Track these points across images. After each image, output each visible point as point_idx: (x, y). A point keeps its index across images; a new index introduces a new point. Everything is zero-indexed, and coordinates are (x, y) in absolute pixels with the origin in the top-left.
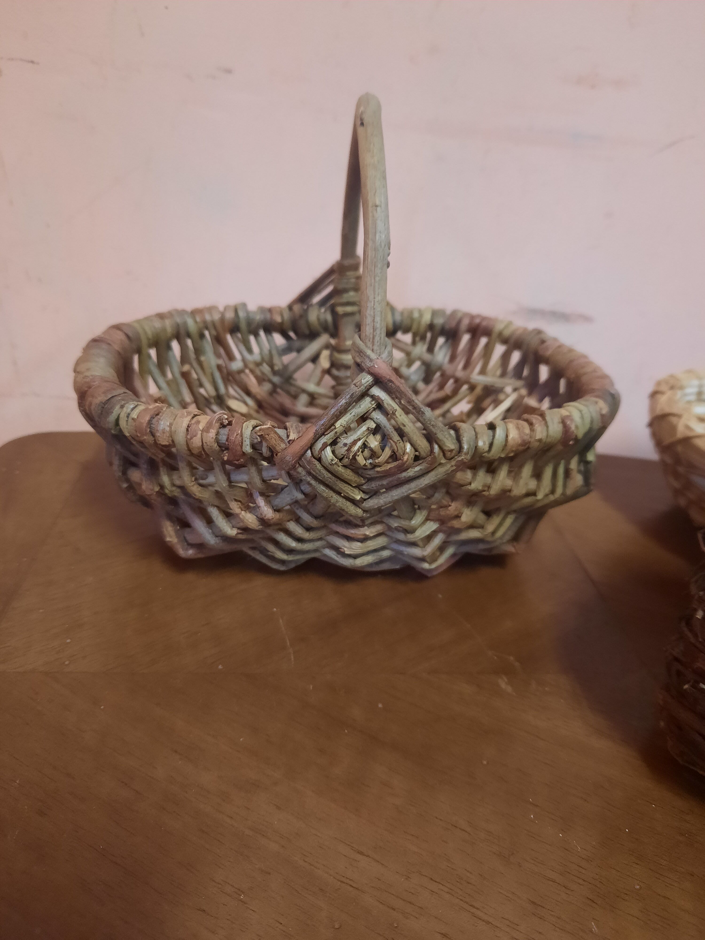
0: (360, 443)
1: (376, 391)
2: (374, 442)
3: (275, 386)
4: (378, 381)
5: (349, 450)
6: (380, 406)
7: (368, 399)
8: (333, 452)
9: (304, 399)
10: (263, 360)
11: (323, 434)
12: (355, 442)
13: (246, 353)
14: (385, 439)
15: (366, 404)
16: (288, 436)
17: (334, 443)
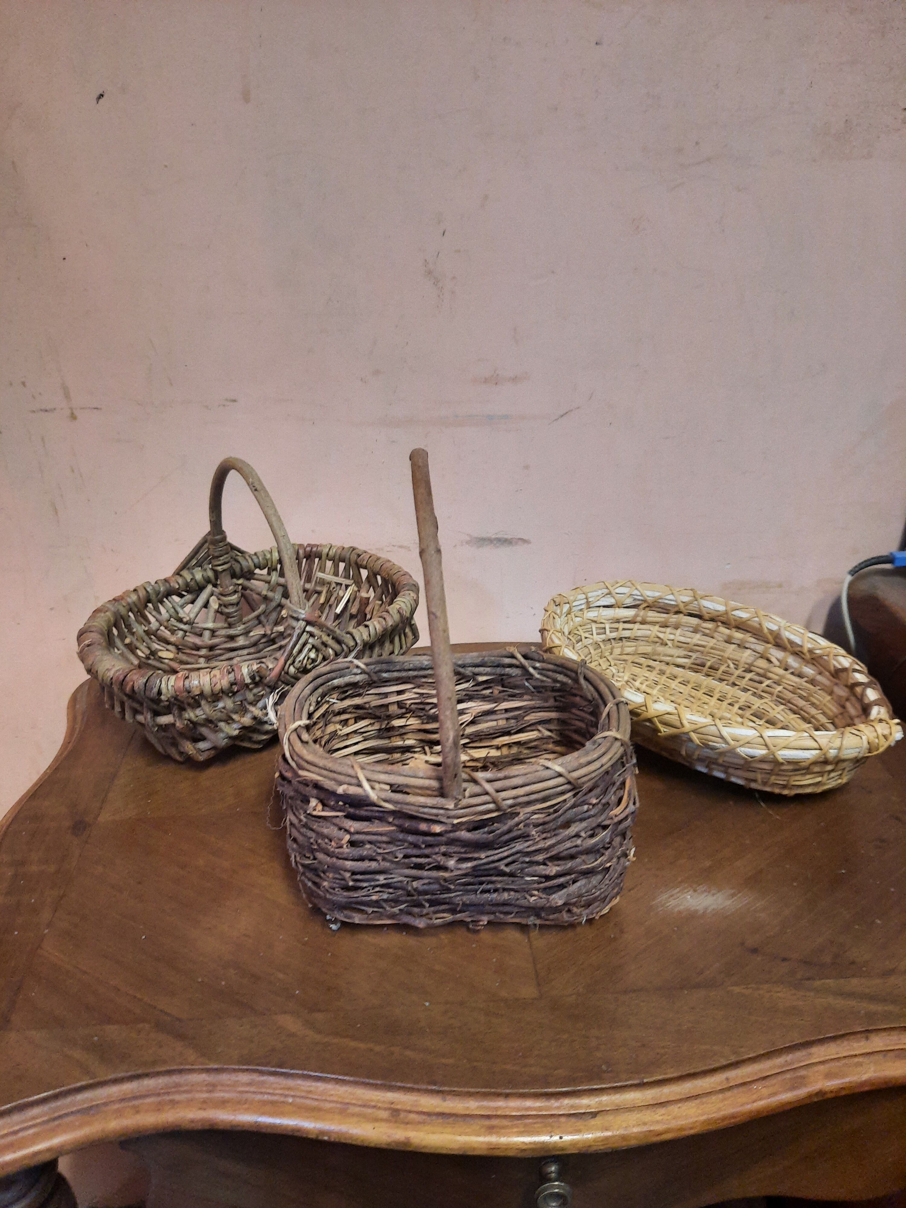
0: (306, 658)
1: (308, 628)
2: (313, 655)
3: (185, 632)
4: (308, 623)
5: (302, 663)
6: (312, 635)
7: (305, 633)
8: (294, 667)
9: (207, 634)
10: (171, 617)
11: (288, 660)
12: (304, 658)
13: (157, 616)
14: (317, 650)
15: (305, 636)
16: (268, 667)
17: (294, 662)
